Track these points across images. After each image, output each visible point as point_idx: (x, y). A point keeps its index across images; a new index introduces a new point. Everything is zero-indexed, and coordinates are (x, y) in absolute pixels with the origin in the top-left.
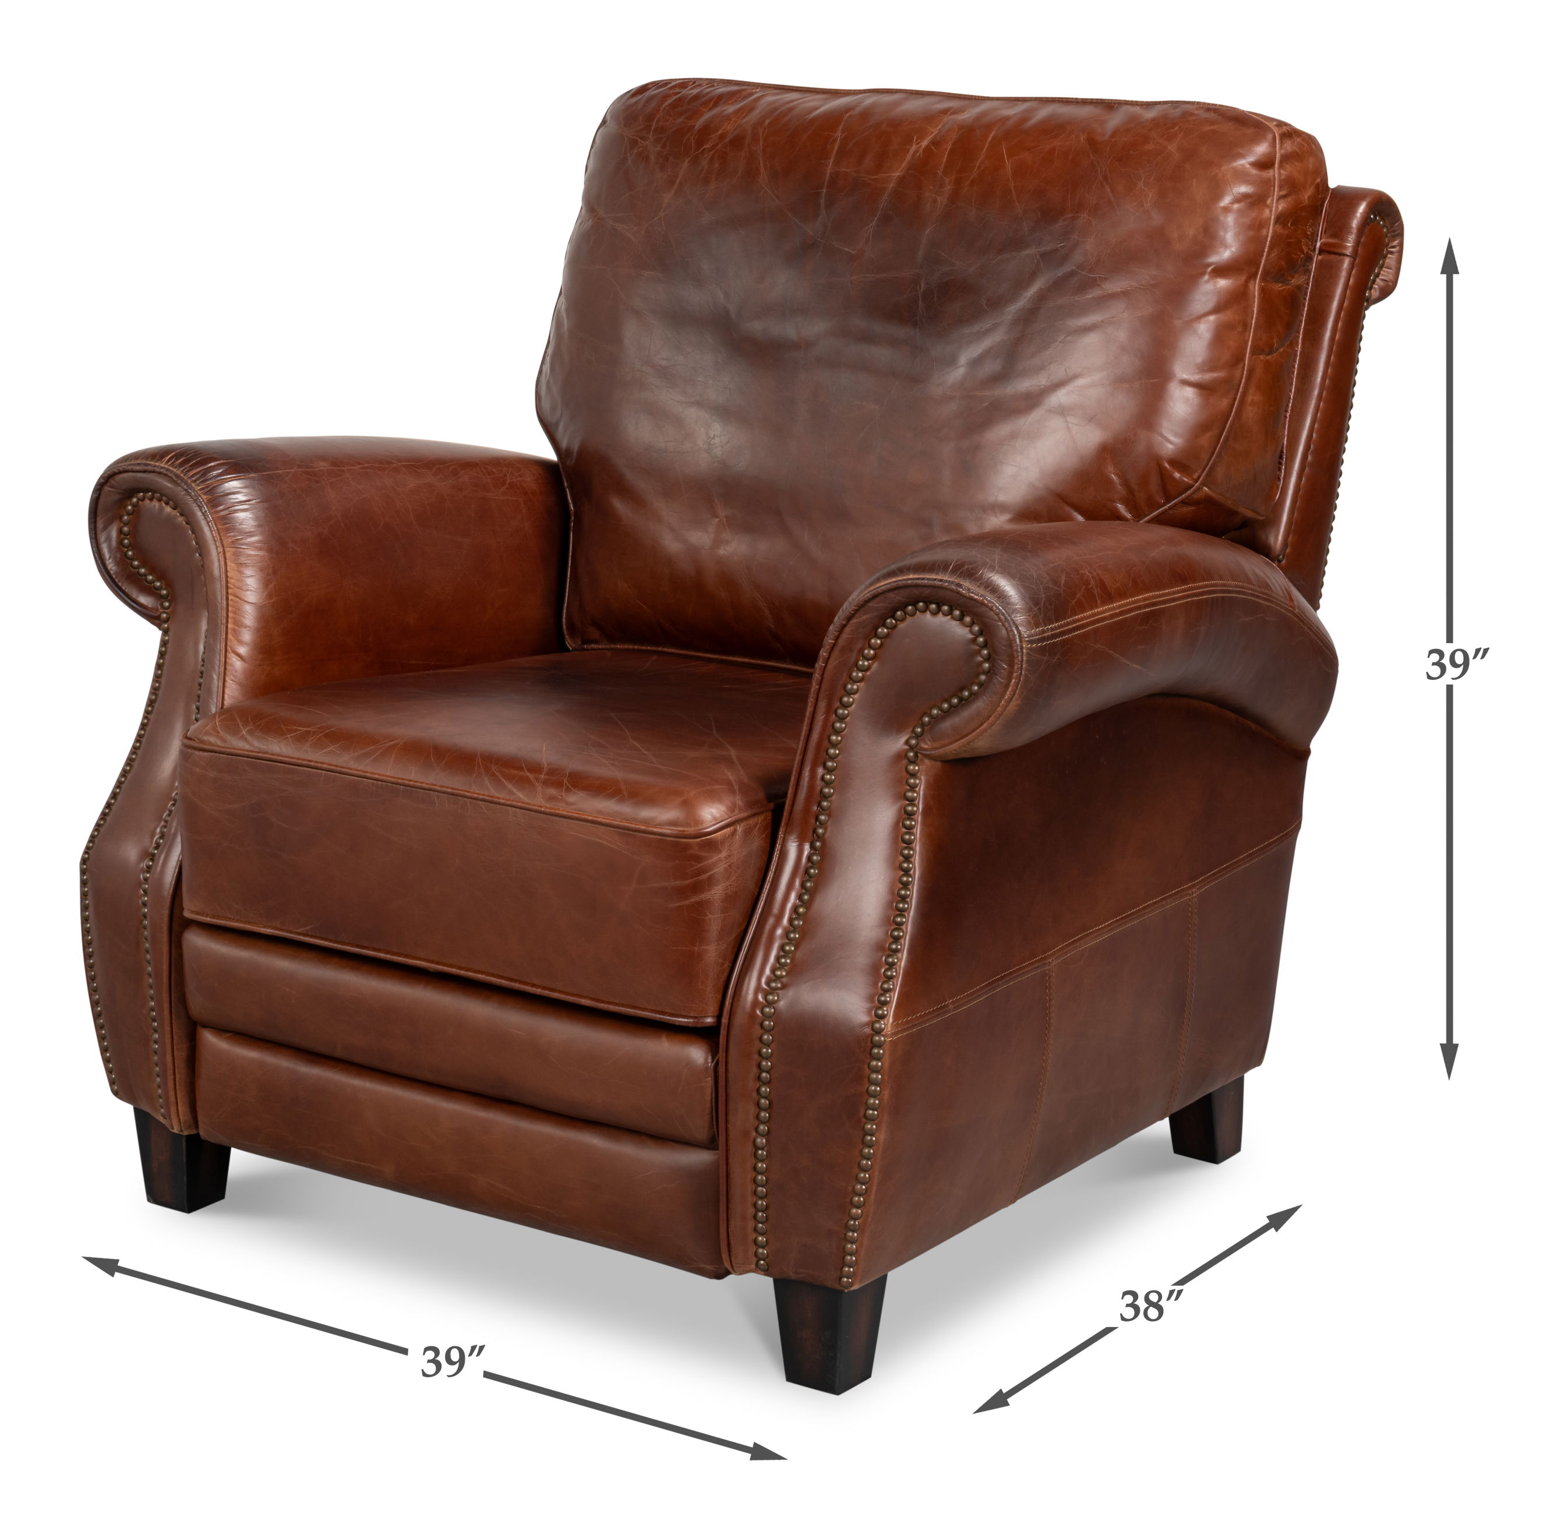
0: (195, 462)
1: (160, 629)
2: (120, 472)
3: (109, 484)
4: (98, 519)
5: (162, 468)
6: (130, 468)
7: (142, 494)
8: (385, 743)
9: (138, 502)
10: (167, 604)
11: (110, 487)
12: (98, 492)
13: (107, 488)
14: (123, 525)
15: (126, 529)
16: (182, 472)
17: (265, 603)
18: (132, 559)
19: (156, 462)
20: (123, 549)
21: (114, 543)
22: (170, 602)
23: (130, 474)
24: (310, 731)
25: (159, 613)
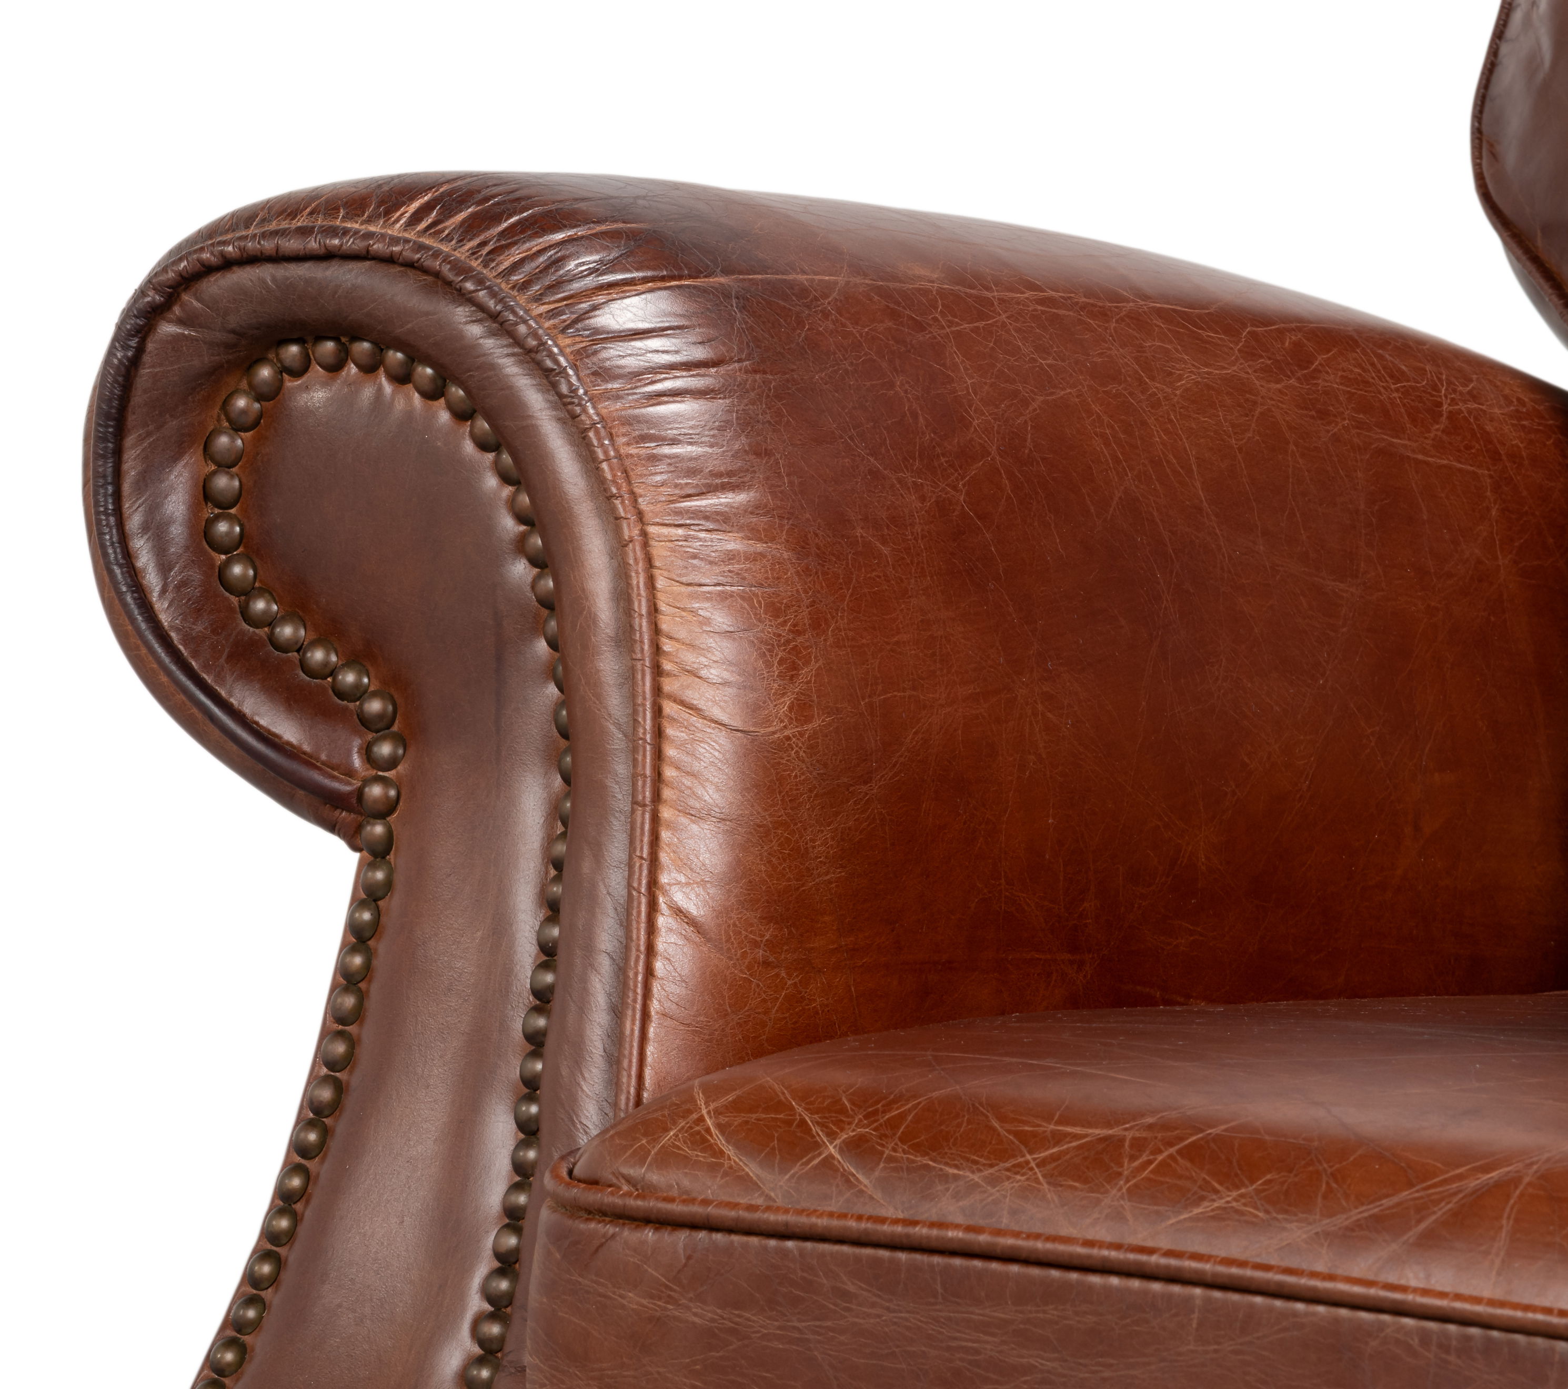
0: (518, 222)
1: (355, 848)
2: (227, 264)
3: (177, 310)
4: (130, 440)
5: (395, 240)
6: (268, 245)
7: (294, 349)
8: (1460, 1177)
9: (281, 381)
10: (385, 749)
11: (180, 322)
12: (133, 343)
13: (167, 329)
14: (213, 468)
15: (223, 483)
16: (474, 253)
17: (787, 733)
18: (247, 592)
19: (369, 221)
20: (214, 554)
21: (177, 531)
22: (400, 740)
23: (266, 272)
24: (1122, 1140)
25: (357, 784)
